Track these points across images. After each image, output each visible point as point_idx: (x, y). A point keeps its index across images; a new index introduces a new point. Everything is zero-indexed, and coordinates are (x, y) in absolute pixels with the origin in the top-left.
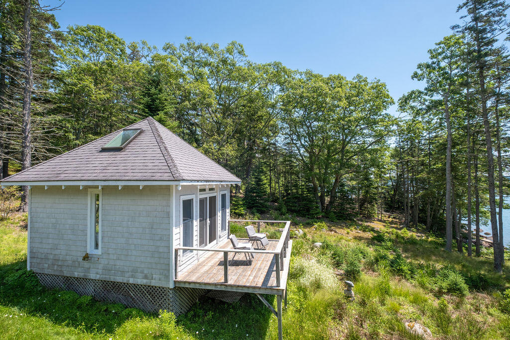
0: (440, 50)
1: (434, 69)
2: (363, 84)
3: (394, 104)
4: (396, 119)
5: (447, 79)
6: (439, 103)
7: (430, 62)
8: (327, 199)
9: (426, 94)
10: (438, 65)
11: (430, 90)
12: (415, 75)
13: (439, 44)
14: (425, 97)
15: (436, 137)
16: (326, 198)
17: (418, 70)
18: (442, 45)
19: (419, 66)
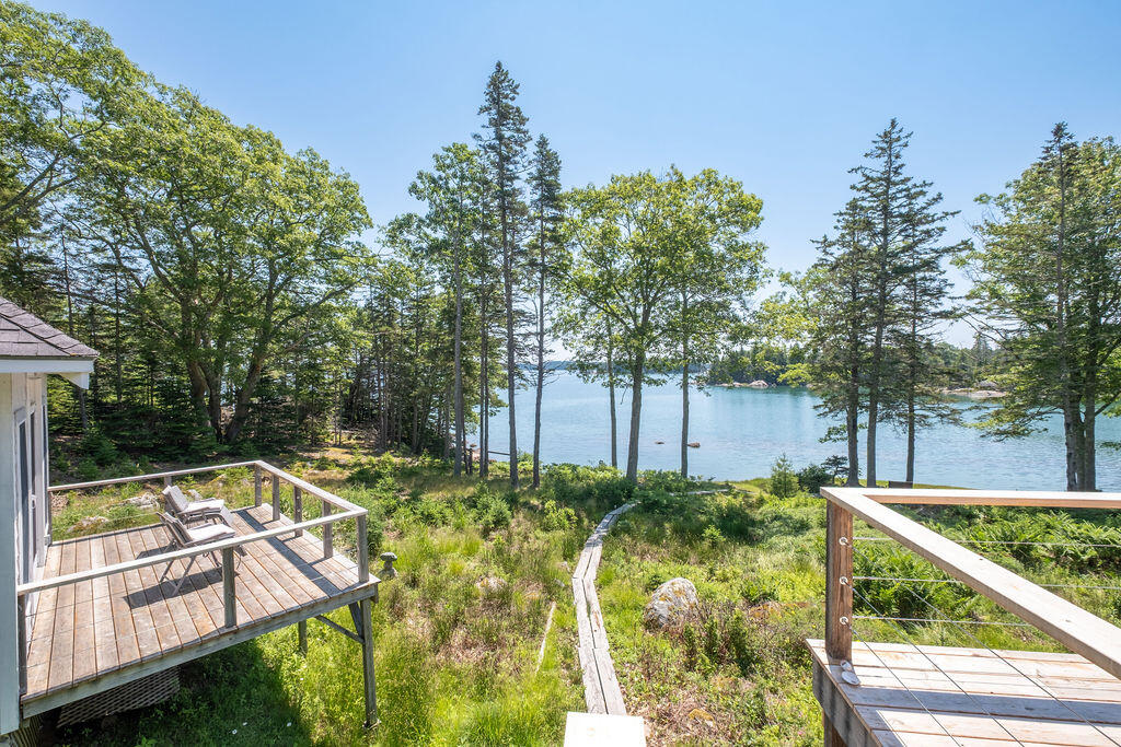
0: (448, 162)
1: (441, 188)
2: (318, 170)
3: (372, 227)
4: (374, 256)
5: (454, 209)
6: (445, 244)
7: (436, 174)
8: (227, 412)
9: (428, 226)
10: (447, 183)
11: (435, 220)
12: (414, 189)
13: (448, 150)
14: (425, 229)
15: (427, 297)
16: (224, 411)
17: (418, 182)
18: (451, 154)
19: (420, 176)
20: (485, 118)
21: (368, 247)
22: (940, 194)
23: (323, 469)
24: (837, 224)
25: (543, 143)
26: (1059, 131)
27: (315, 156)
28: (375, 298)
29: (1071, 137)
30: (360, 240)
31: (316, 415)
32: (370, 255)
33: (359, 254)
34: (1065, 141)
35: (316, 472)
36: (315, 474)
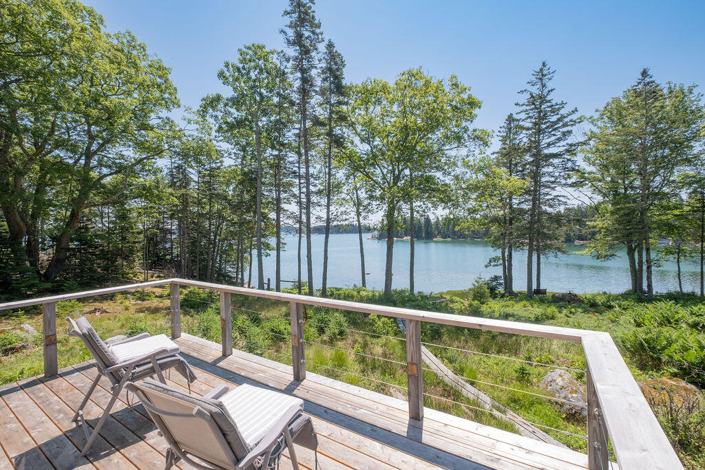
3: (179, 106)
11: (237, 102)
12: (221, 75)
13: (249, 48)
15: (219, 168)
17: (225, 69)
18: (250, 52)
19: (227, 65)
20: (287, 20)
21: (176, 122)
22: (576, 108)
23: (143, 300)
24: (500, 129)
25: (330, 46)
26: (644, 73)
27: (133, 39)
28: (176, 168)
29: (651, 77)
30: (169, 115)
31: (126, 258)
32: (177, 129)
33: (168, 128)
34: (647, 80)
35: (139, 302)
36: (138, 304)
